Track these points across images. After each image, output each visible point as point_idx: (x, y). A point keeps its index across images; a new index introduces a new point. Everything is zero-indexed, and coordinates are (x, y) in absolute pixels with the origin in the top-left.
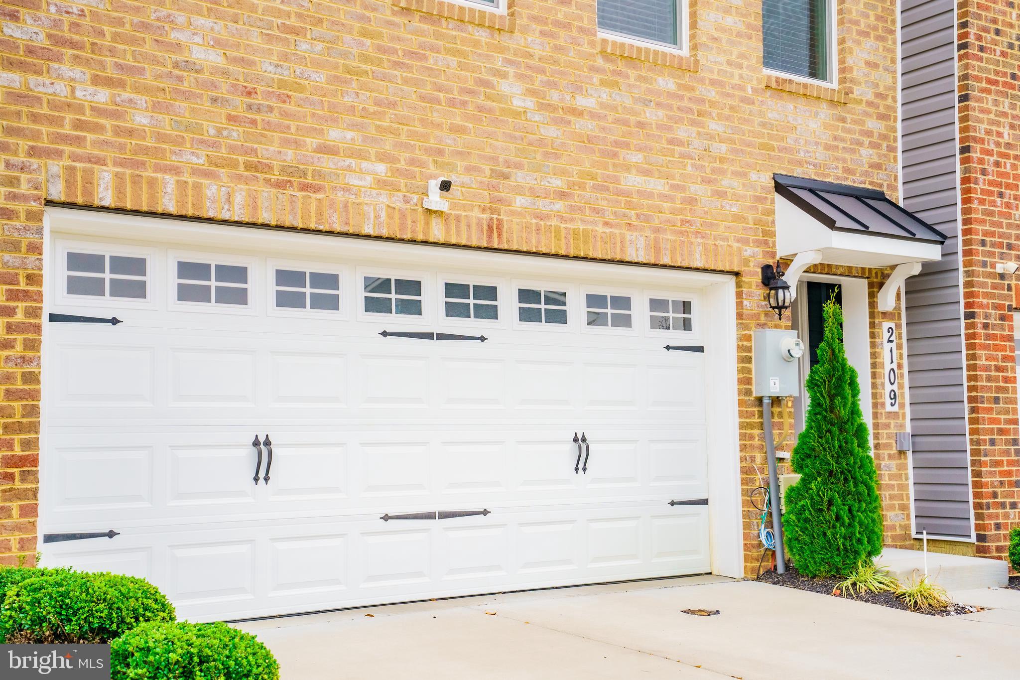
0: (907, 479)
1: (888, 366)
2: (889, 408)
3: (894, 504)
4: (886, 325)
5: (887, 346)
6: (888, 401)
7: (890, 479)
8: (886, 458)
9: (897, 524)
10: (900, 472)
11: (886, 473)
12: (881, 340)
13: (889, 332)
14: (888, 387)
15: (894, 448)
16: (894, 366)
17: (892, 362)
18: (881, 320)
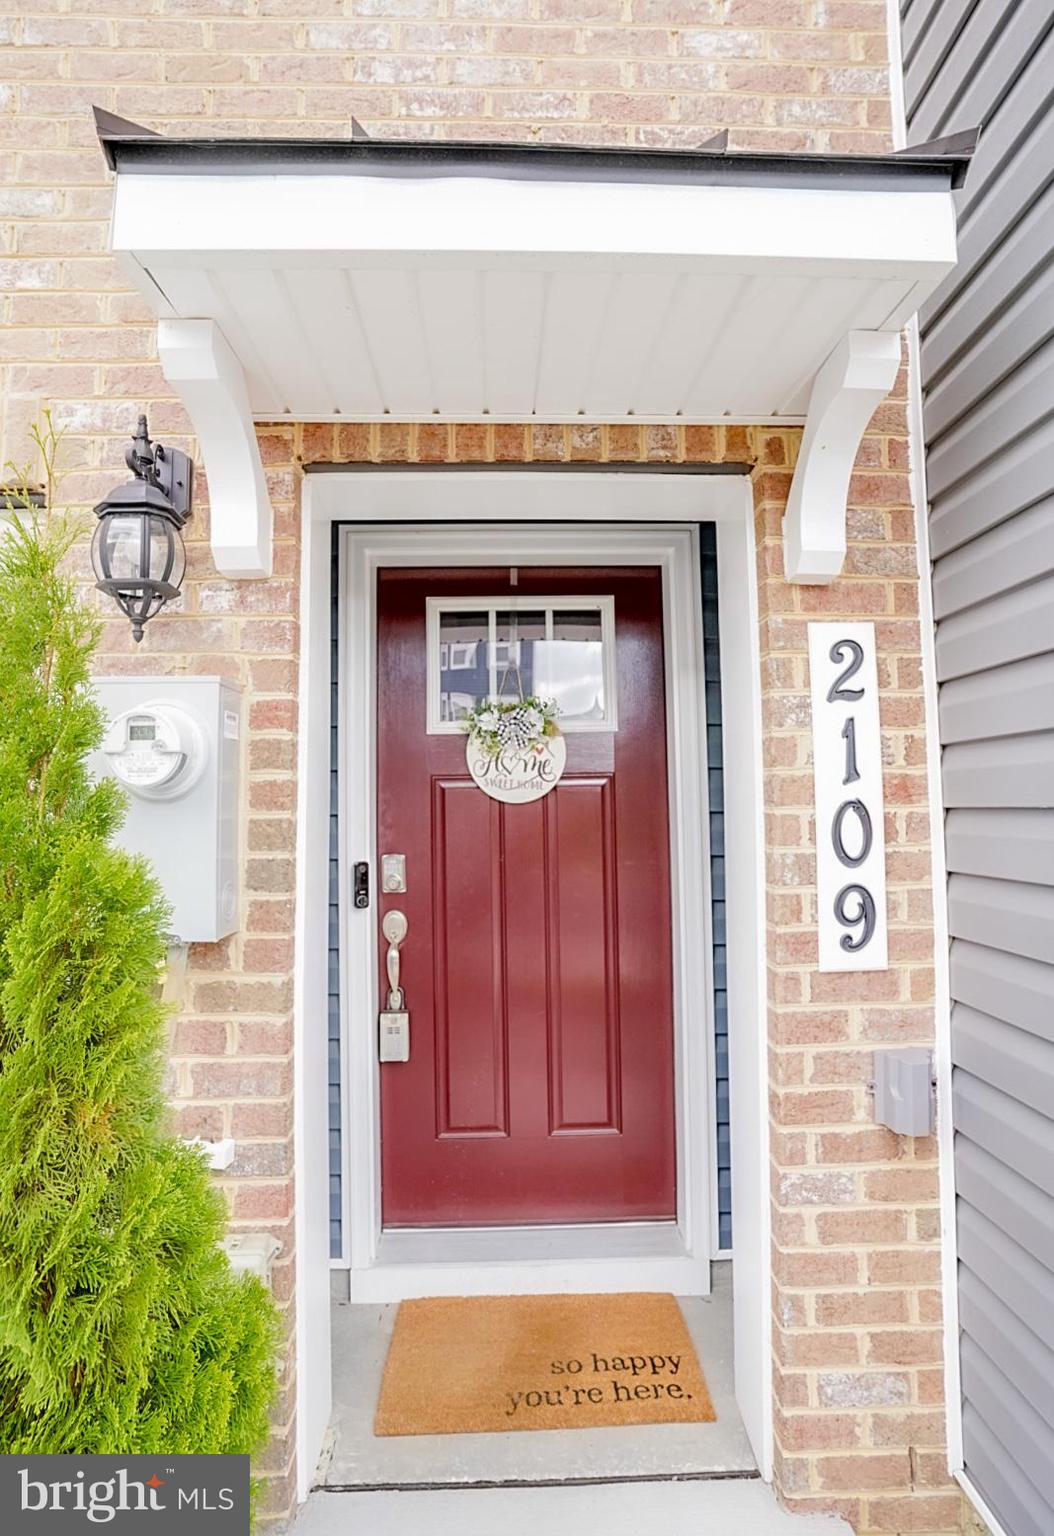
0: (930, 1232)
1: (830, 792)
2: (832, 958)
3: (853, 1338)
4: (823, 634)
5: (829, 717)
6: (830, 931)
7: (825, 1237)
8: (811, 1156)
9: (864, 1414)
10: (892, 1207)
11: (810, 1213)
12: (799, 690)
13: (836, 656)
14: (832, 876)
15: (861, 1114)
16: (869, 790)
17: (852, 774)
18: (799, 615)
